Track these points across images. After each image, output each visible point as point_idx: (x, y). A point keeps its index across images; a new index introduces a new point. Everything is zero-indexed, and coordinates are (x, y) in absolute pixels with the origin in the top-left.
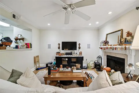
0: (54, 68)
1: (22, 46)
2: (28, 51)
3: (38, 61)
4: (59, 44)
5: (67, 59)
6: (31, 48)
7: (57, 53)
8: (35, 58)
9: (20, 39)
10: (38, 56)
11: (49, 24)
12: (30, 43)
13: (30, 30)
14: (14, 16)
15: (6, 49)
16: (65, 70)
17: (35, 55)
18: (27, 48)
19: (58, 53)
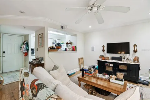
0: (89, 72)
1: (69, 49)
2: (73, 53)
3: (83, 63)
4: (104, 46)
5: (112, 65)
6: (76, 50)
7: (100, 56)
8: (79, 59)
9: (69, 44)
10: (82, 58)
11: (90, 27)
12: (75, 46)
13: (75, 35)
14: (62, 27)
15: (57, 51)
16: (101, 76)
17: (80, 57)
18: (72, 50)
19: (102, 56)
